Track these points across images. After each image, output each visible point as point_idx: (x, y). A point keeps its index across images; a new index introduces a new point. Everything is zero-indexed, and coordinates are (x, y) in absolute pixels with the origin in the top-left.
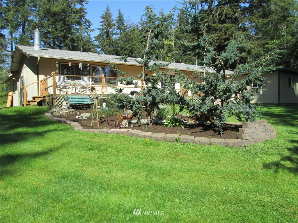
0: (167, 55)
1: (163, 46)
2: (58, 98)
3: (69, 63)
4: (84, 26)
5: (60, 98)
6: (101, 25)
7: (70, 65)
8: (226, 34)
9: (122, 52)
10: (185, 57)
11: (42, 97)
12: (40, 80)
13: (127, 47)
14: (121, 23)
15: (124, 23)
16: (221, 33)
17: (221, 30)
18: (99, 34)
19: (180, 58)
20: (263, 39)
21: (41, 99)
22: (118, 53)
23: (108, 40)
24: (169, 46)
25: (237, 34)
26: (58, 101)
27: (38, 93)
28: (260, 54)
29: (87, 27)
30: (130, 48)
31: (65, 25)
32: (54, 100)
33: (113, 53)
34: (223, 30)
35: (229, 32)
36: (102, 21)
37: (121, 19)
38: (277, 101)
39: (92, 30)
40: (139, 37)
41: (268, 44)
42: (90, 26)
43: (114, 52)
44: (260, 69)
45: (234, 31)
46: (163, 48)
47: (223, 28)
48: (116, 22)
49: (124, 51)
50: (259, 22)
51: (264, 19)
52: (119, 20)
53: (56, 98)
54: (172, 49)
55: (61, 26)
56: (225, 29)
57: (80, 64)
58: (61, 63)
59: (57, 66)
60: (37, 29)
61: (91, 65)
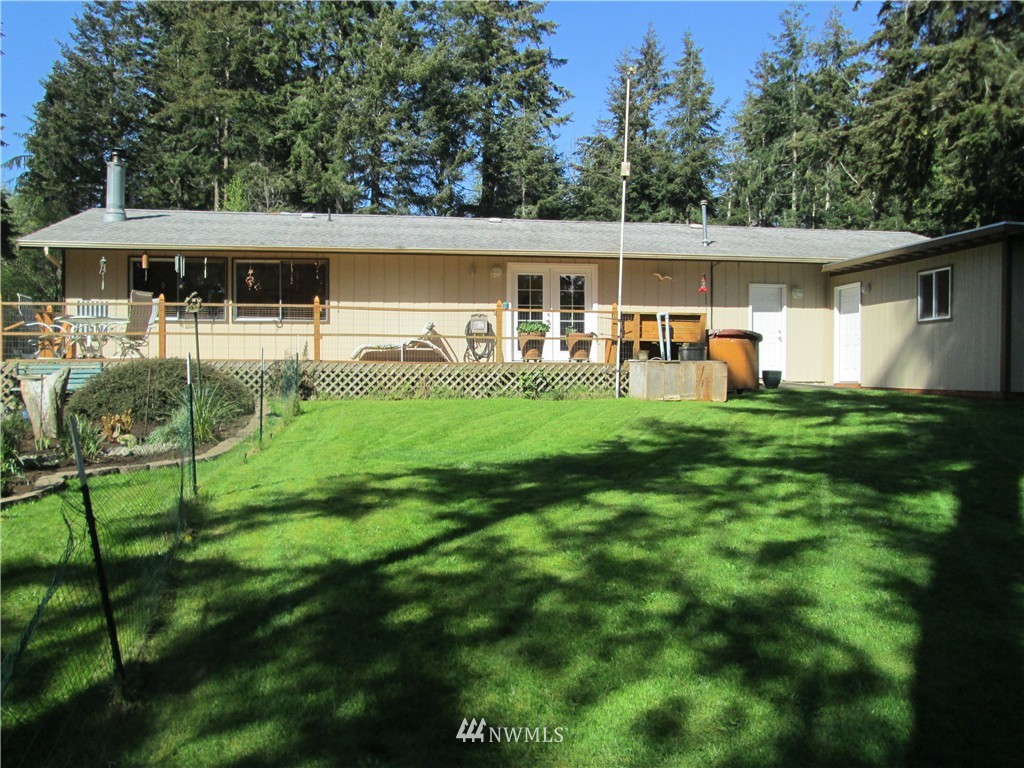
3: (141, 257)
57: (177, 258)
58: (133, 259)
59: (103, 269)
60: (115, 160)
61: (233, 259)
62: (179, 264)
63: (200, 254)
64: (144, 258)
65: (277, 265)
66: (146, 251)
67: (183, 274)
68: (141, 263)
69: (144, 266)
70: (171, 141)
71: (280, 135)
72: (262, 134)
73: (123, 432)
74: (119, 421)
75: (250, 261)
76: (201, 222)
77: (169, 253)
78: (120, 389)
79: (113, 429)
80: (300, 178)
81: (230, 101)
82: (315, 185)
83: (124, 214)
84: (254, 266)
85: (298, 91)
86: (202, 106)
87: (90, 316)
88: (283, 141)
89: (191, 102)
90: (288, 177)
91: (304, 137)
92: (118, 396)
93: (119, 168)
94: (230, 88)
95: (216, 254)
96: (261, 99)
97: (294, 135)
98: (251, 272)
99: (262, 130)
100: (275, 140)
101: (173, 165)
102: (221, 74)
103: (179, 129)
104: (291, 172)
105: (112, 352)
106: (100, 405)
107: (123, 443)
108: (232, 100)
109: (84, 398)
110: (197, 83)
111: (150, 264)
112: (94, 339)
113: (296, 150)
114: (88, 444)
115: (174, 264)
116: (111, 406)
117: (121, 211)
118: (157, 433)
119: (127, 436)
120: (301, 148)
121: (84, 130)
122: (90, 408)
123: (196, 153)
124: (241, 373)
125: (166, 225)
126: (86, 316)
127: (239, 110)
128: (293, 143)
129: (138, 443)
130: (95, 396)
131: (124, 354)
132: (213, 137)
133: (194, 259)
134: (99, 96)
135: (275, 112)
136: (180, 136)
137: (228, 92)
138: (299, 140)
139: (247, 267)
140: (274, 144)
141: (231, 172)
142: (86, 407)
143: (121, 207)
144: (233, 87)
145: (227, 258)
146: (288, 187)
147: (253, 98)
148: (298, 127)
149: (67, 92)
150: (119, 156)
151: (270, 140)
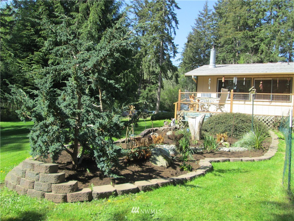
53: (179, 115)
57: (234, 78)
58: (219, 79)
59: (210, 82)
60: (213, 48)
61: (254, 78)
62: (235, 80)
63: (242, 77)
64: (223, 78)
65: (270, 81)
66: (224, 76)
67: (236, 84)
68: (222, 80)
69: (223, 81)
70: (220, 50)
71: (256, 44)
72: (250, 44)
73: (225, 141)
74: (223, 136)
75: (261, 79)
76: (240, 67)
77: (231, 77)
78: (219, 123)
79: (221, 139)
80: (262, 57)
81: (240, 35)
82: (268, 58)
83: (215, 65)
84: (262, 81)
85: (262, 29)
86: (231, 38)
87: (207, 97)
88: (256, 45)
89: (228, 37)
90: (258, 57)
91: (264, 43)
92: (218, 126)
93: (214, 51)
94: (240, 31)
95: (248, 77)
96: (250, 33)
97: (260, 43)
98: (261, 83)
99: (250, 43)
100: (254, 45)
101: (221, 57)
102: (237, 28)
103: (223, 46)
104: (259, 55)
105: (213, 109)
106: (212, 128)
107: (224, 145)
108: (240, 34)
109: (205, 125)
110: (230, 31)
111: (225, 81)
112: (207, 105)
113: (261, 48)
114: (213, 146)
115: (233, 80)
116: (216, 129)
117: (214, 64)
118: (238, 143)
119: (226, 143)
120: (263, 46)
121: (197, 49)
122: (208, 129)
123: (227, 53)
124: (261, 120)
125: (229, 68)
126: (205, 97)
127: (242, 37)
128: (260, 46)
129: (230, 146)
130: (210, 125)
131: (217, 111)
132: (233, 47)
133: (240, 79)
134: (201, 39)
135: (254, 36)
136: (223, 48)
137: (239, 32)
138: (262, 44)
139: (260, 81)
140: (254, 47)
141: (239, 57)
142: (206, 129)
143: (214, 63)
144: (241, 30)
145: (251, 78)
146: (258, 60)
147: (247, 33)
148: (262, 40)
149: (193, 39)
150: (214, 47)
151: (252, 45)
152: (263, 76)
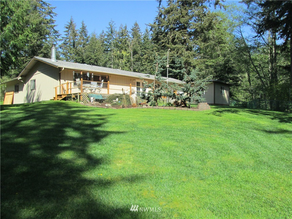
0: (126, 65)
1: (122, 57)
2: (84, 95)
3: (81, 72)
4: (54, 35)
5: (85, 95)
6: (65, 35)
7: (81, 74)
8: (177, 53)
9: (88, 61)
10: (141, 68)
11: (66, 95)
12: (61, 83)
13: (93, 56)
14: (84, 34)
15: (87, 34)
16: (174, 51)
17: (174, 49)
18: (64, 42)
19: (137, 68)
20: (204, 58)
21: (65, 96)
22: (84, 62)
23: (74, 49)
24: (128, 57)
25: (186, 53)
26: (84, 97)
27: (60, 92)
28: (202, 69)
29: (56, 37)
30: (95, 58)
31: (41, 35)
32: (81, 96)
33: (79, 61)
34: (175, 50)
35: (180, 52)
36: (66, 31)
37: (84, 31)
38: (213, 103)
39: (61, 40)
40: (101, 48)
41: (207, 62)
42: (59, 36)
43: (81, 61)
44: (205, 83)
45: (183, 51)
46: (122, 58)
47: (176, 48)
48: (80, 33)
49: (90, 59)
50: (201, 45)
51: (205, 43)
52: (82, 31)
53: (83, 95)
54: (131, 60)
55: (38, 36)
56: (177, 49)
62: (88, 75)
152: (97, 73)
